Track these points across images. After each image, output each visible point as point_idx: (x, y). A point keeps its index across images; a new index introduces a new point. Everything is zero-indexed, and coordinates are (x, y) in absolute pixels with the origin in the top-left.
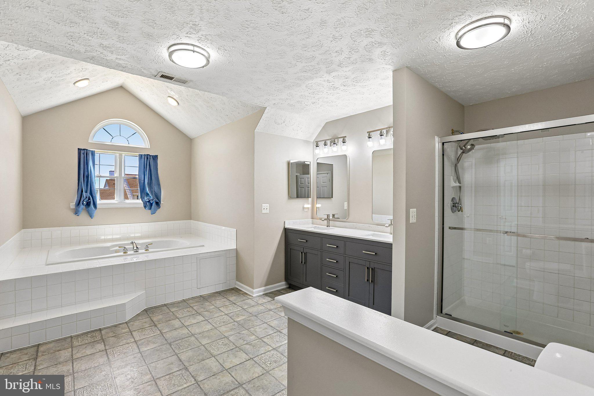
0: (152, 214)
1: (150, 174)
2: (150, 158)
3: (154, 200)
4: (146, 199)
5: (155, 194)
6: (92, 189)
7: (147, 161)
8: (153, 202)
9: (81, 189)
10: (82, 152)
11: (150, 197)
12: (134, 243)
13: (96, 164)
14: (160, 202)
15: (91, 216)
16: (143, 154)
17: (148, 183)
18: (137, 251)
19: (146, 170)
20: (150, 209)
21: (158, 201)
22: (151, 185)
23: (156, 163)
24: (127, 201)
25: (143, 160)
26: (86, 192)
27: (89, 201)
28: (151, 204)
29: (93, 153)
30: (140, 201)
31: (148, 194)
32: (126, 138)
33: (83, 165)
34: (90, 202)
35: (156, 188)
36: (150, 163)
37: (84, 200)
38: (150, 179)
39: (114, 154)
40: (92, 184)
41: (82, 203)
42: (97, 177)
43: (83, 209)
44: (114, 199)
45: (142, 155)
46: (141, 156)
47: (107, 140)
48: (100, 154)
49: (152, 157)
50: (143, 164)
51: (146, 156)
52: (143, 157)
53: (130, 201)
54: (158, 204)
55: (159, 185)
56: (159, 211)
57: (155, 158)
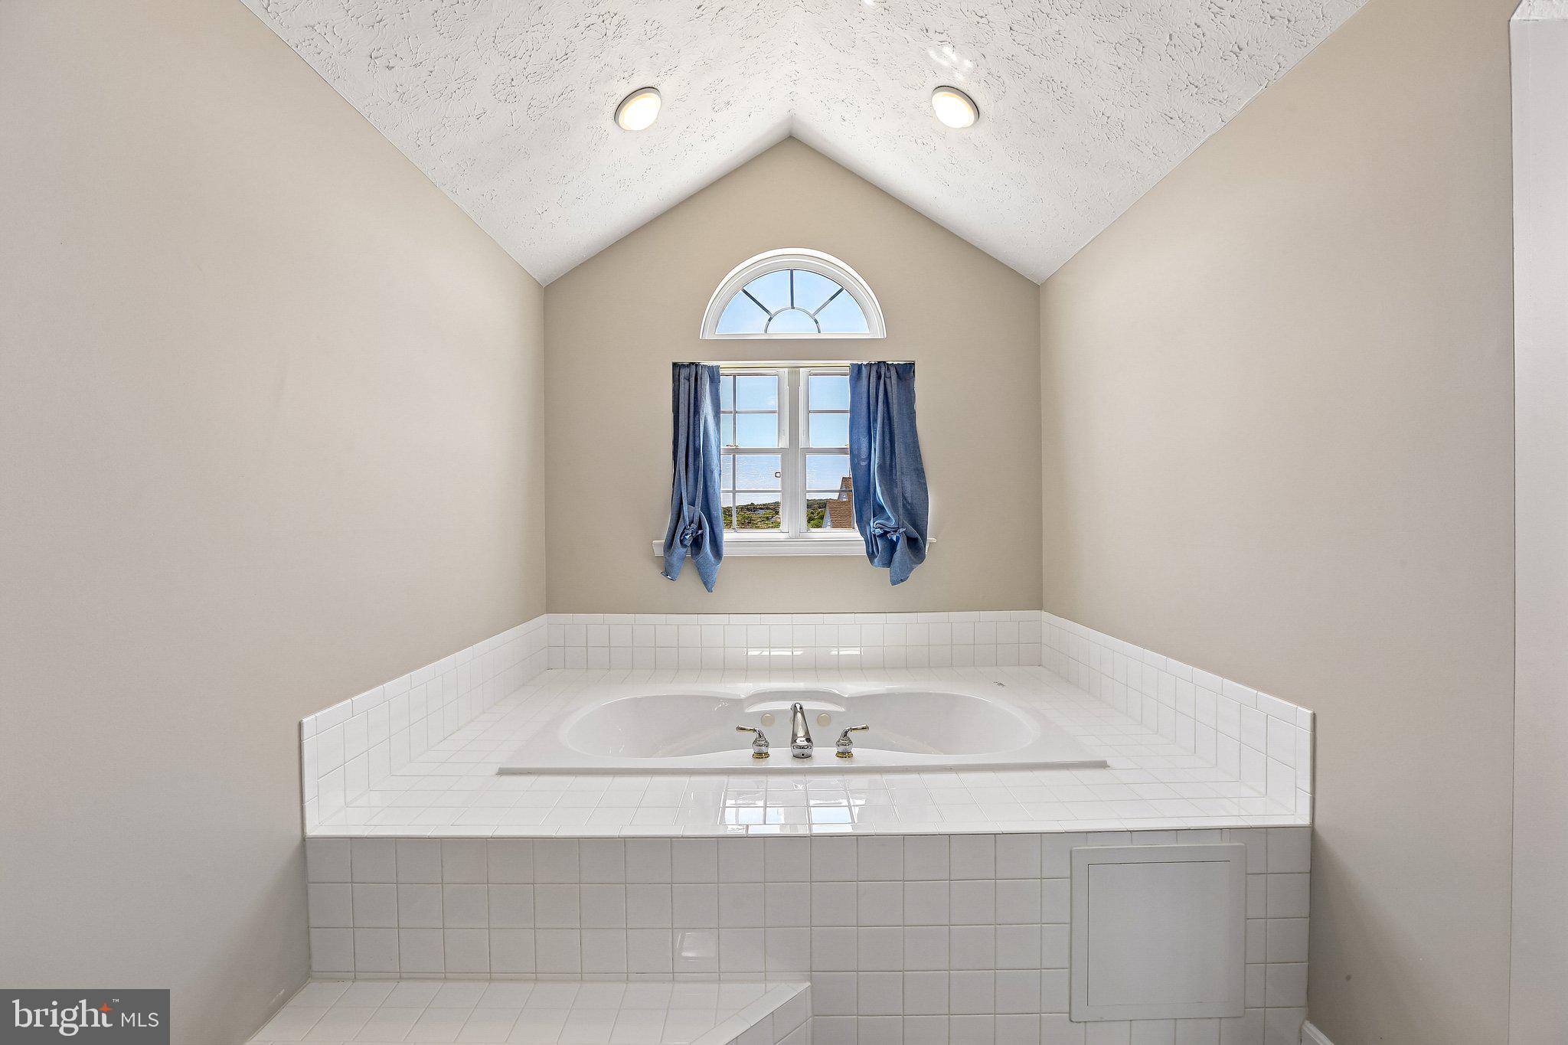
0: (894, 583)
1: (887, 430)
2: (888, 374)
3: (901, 530)
4: (874, 526)
5: (904, 505)
6: (711, 491)
7: (878, 385)
8: (898, 538)
9: (679, 496)
10: (684, 372)
11: (888, 519)
12: (799, 715)
13: (724, 412)
14: (924, 537)
15: (707, 583)
16: (865, 363)
17: (881, 467)
18: (804, 757)
19: (875, 420)
20: (888, 562)
21: (917, 535)
22: (891, 474)
23: (910, 392)
24: (817, 534)
25: (864, 381)
26: (692, 504)
27: (700, 532)
28: (892, 546)
29: (713, 376)
30: (854, 534)
31: (879, 510)
32: (808, 313)
33: (686, 417)
34: (702, 535)
35: (908, 485)
36: (890, 394)
37: (685, 528)
38: (888, 451)
39: (773, 371)
40: (708, 476)
41: (681, 541)
42: (729, 451)
43: (683, 558)
44: (777, 525)
45: (860, 367)
46: (857, 371)
47: (751, 325)
48: (735, 376)
49: (893, 371)
50: (865, 400)
51: (874, 369)
52: (864, 371)
53: (827, 533)
54: (916, 545)
55: (920, 473)
56: (919, 572)
57: (906, 372)
